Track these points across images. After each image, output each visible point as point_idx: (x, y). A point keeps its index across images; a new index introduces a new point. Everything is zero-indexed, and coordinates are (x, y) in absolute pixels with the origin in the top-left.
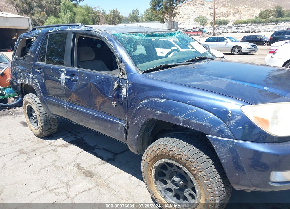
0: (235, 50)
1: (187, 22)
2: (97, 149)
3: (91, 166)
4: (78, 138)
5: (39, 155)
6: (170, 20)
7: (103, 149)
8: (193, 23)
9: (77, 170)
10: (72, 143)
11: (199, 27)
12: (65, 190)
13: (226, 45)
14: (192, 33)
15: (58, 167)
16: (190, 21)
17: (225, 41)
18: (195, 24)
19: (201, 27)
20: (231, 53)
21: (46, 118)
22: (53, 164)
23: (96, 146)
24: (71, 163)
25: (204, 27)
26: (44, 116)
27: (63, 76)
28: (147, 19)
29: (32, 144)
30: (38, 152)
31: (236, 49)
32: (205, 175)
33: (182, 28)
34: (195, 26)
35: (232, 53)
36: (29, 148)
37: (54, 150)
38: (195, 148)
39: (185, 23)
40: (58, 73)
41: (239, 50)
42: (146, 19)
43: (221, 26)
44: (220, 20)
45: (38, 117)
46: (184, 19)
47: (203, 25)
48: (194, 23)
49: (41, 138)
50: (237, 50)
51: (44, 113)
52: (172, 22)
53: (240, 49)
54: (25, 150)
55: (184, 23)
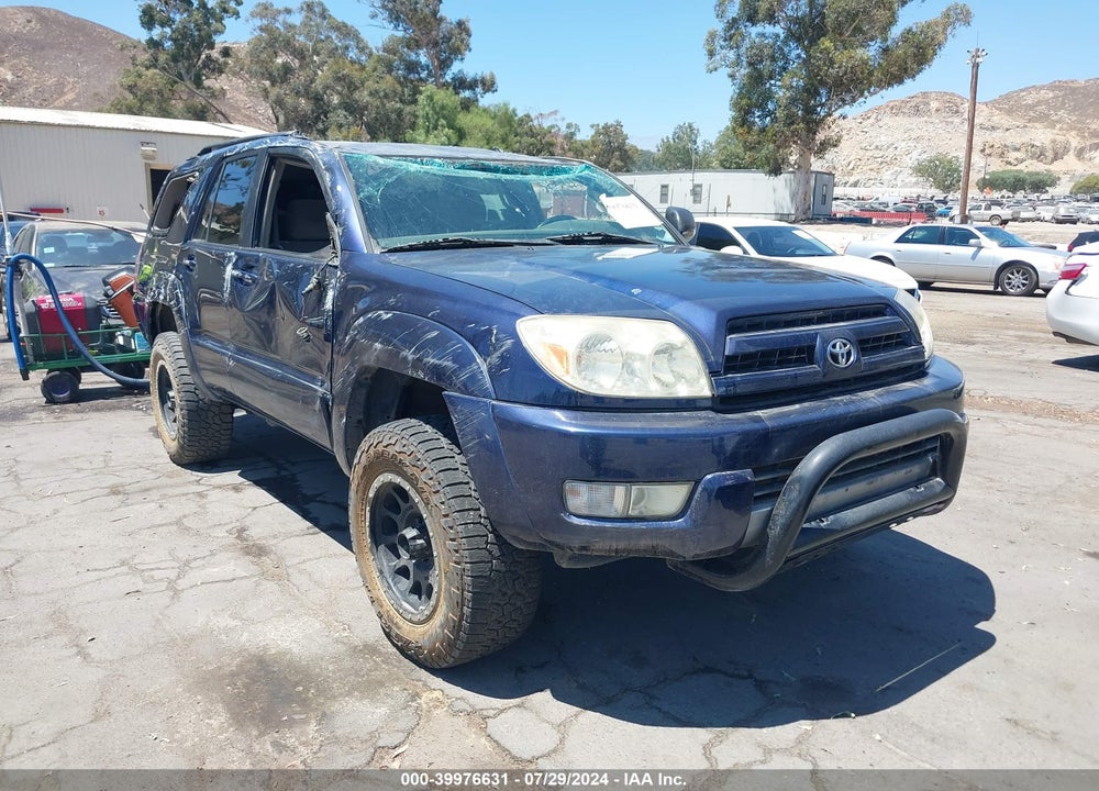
0: (1009, 279)
1: (887, 175)
2: (320, 501)
3: (275, 537)
4: (283, 473)
5: (153, 501)
6: (803, 168)
7: (333, 504)
8: (907, 181)
9: (232, 539)
10: (258, 483)
11: (930, 196)
12: (173, 575)
13: (974, 257)
14: (891, 216)
15: (187, 529)
16: (897, 173)
17: (972, 241)
18: (917, 183)
19: (935, 198)
20: (991, 288)
21: (198, 402)
22: (178, 522)
23: (318, 495)
24: (225, 524)
25: (950, 197)
26: (191, 397)
27: (229, 272)
28: (727, 161)
29: (152, 476)
30: (155, 495)
31: (1013, 274)
32: (443, 503)
33: (859, 199)
34: (913, 192)
35: (999, 289)
36: (139, 484)
37: (201, 495)
38: (442, 439)
39: (875, 179)
40: (221, 263)
41: (1026, 279)
42: (724, 160)
43: (1020, 195)
44: (1022, 171)
45: (177, 401)
46: (875, 166)
47: (947, 189)
48: (914, 180)
49: (182, 466)
50: (1017, 279)
51: (192, 388)
52: (809, 172)
53: (1030, 274)
54: (127, 488)
55: (872, 182)
